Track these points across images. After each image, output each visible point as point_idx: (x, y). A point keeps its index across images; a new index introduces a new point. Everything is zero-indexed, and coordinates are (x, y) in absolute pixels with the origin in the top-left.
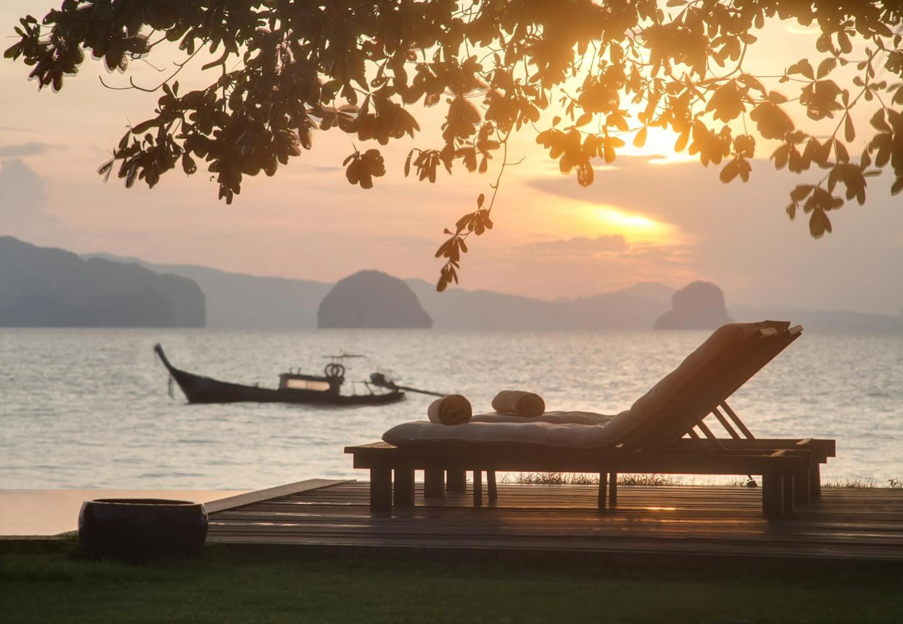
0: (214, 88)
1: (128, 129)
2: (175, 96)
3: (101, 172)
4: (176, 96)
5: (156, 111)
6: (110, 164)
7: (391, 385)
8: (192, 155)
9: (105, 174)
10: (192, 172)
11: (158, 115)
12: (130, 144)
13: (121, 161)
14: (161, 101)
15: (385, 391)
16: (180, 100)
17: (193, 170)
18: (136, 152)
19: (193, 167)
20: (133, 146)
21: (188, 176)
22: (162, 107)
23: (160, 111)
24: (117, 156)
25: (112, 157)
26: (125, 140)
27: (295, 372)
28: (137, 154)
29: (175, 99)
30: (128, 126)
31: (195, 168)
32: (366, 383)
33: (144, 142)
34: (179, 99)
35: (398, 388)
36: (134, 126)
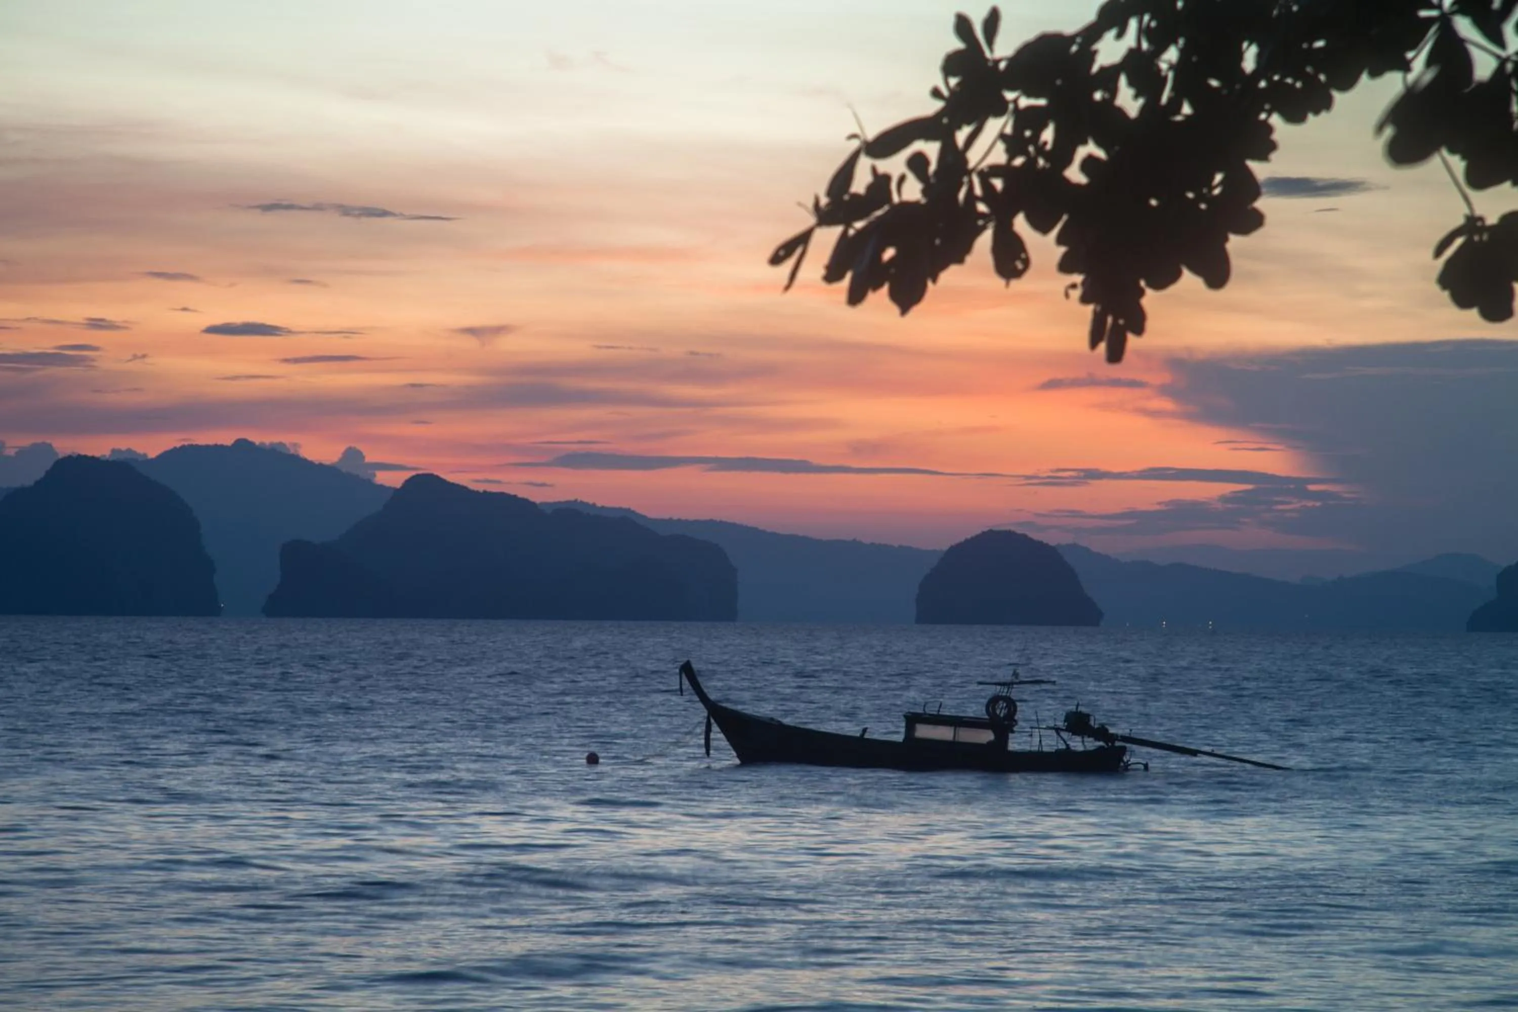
0: (1093, 33)
1: (855, 144)
2: (988, 54)
3: (776, 260)
4: (991, 50)
5: (936, 93)
6: (803, 239)
7: (1101, 733)
8: (1021, 224)
9: (789, 264)
10: (1018, 274)
11: (939, 105)
12: (861, 183)
13: (836, 231)
14: (951, 65)
15: (1092, 744)
16: (1002, 65)
17: (1020, 265)
18: (879, 207)
19: (1019, 258)
20: (870, 188)
21: (1007, 284)
22: (953, 81)
23: (946, 93)
24: (825, 217)
25: (812, 220)
26: (846, 173)
27: (932, 710)
28: (879, 213)
29: (987, 60)
30: (854, 136)
31: (1027, 263)
32: (1057, 730)
33: (902, 179)
34: (997, 62)
35: (1114, 738)
36: (871, 133)
